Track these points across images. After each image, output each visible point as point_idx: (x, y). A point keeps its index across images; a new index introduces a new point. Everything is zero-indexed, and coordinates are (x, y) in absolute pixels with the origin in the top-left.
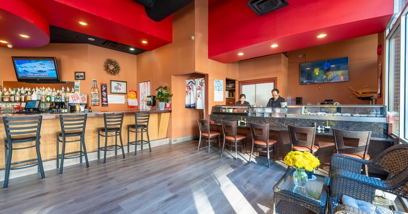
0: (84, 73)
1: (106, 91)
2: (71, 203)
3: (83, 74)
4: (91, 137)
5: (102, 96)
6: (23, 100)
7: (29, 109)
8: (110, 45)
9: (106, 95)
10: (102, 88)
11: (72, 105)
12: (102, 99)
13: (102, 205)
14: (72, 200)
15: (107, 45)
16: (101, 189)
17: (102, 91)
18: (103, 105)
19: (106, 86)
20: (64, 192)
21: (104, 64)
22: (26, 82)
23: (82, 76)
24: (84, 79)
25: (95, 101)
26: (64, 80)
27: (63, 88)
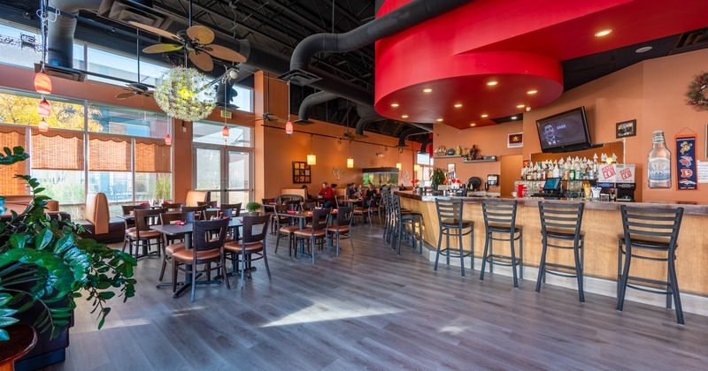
0: (634, 122)
1: (692, 153)
2: (506, 333)
3: (631, 125)
4: (607, 249)
5: (680, 167)
6: (544, 178)
7: (549, 190)
8: (699, 41)
9: (694, 162)
10: (679, 148)
11: (622, 186)
12: (679, 173)
13: (531, 366)
14: (510, 331)
15: (691, 43)
16: (560, 345)
17: (679, 155)
18: (680, 186)
19: (693, 142)
20: (514, 315)
21: (687, 90)
22: (553, 152)
23: (630, 128)
24: (634, 134)
25: (659, 177)
26: (599, 142)
27: (596, 156)
